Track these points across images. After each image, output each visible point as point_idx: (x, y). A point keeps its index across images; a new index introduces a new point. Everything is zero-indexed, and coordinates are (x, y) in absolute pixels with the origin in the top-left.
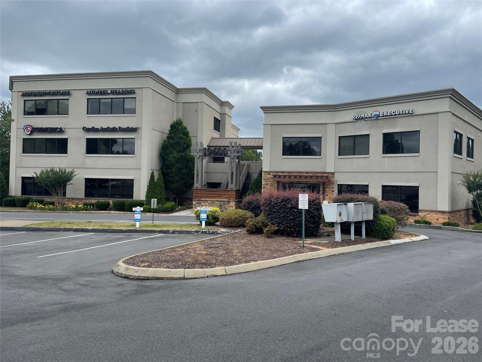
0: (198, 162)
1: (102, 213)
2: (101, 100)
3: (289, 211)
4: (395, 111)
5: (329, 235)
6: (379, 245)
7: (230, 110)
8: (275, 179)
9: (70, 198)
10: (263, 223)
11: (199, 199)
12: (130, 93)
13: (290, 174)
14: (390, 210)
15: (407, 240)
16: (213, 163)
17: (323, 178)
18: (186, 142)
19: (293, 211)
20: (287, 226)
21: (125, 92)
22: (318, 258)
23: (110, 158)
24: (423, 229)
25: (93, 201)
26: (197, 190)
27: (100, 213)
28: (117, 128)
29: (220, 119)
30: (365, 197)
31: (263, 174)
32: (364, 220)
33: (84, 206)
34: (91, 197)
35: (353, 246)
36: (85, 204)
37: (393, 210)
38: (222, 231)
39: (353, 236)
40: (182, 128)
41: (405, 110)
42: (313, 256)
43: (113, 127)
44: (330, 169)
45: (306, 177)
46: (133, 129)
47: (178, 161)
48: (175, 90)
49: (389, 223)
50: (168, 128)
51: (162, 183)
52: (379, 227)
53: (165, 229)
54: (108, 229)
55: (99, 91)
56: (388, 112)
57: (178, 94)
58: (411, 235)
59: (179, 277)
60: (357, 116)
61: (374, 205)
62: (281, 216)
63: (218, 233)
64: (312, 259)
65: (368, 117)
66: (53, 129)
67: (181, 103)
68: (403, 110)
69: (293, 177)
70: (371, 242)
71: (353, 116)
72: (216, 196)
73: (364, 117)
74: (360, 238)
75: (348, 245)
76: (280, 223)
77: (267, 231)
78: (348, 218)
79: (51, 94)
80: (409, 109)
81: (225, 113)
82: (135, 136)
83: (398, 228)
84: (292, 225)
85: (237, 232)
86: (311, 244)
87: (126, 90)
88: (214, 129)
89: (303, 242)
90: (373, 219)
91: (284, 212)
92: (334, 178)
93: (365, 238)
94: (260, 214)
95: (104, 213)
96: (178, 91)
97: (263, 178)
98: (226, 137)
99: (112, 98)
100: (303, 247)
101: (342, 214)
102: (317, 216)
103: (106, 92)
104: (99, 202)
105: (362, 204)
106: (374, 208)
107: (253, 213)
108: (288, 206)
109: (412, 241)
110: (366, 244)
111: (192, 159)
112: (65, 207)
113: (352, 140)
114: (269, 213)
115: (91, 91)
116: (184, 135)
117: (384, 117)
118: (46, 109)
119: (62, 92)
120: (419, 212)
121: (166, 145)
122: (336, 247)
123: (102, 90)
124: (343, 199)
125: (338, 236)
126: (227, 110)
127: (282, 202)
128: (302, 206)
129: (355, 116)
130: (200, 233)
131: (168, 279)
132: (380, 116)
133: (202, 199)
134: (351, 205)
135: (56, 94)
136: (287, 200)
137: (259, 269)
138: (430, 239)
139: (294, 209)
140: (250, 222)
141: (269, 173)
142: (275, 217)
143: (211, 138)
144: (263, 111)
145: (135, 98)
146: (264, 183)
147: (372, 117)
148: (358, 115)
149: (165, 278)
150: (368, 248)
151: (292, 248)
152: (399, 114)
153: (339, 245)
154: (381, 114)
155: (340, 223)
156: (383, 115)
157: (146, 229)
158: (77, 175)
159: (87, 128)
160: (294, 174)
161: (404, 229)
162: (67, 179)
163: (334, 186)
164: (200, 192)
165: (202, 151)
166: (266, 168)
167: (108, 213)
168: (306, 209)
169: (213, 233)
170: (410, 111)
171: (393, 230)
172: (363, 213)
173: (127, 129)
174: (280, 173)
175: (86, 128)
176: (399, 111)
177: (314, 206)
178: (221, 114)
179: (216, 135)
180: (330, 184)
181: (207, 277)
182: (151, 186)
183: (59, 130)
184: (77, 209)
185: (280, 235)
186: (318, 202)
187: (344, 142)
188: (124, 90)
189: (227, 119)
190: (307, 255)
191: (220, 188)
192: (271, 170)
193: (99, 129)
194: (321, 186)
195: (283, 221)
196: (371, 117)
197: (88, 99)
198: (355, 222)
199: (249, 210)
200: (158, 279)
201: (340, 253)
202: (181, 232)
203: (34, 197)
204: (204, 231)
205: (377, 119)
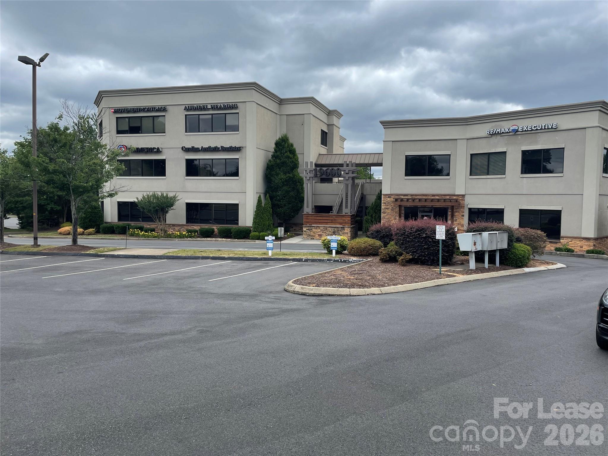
0: (309, 184)
1: (209, 241)
2: (201, 117)
3: (424, 241)
4: (536, 126)
5: (462, 264)
6: (512, 273)
7: (338, 119)
8: (396, 202)
9: (170, 225)
10: (396, 252)
11: (309, 226)
12: (232, 108)
13: (414, 197)
14: (526, 237)
15: (543, 268)
16: (321, 183)
17: (452, 201)
18: (293, 162)
19: (428, 240)
20: (421, 254)
21: (226, 107)
22: (455, 283)
23: (212, 181)
24: (563, 257)
25: (196, 227)
26: (307, 215)
27: (207, 241)
28: (219, 148)
29: (327, 131)
30: (500, 225)
31: (382, 197)
32: (498, 249)
33: (188, 233)
34: (193, 223)
35: (487, 273)
36: (189, 231)
37: (529, 238)
38: (354, 259)
39: (486, 265)
40: (288, 145)
41: (548, 124)
42: (450, 282)
43: (215, 147)
44: (459, 191)
45: (432, 200)
46: (236, 148)
47: (285, 183)
48: (278, 101)
49: (524, 251)
50: (272, 147)
51: (270, 207)
52: (513, 256)
53: (297, 257)
54: (243, 257)
55: (198, 107)
56: (528, 126)
57: (281, 105)
58: (548, 263)
59: (346, 295)
60: (492, 131)
61: (509, 233)
62: (415, 246)
63: (350, 262)
64: (450, 284)
65: (504, 132)
66: (150, 149)
67: (285, 115)
68: (546, 125)
69: (417, 200)
70: (505, 270)
71: (488, 131)
72: (328, 221)
73: (500, 132)
74: (494, 266)
75: (482, 273)
76: (415, 252)
77: (402, 260)
78: (482, 248)
79: (146, 110)
80: (553, 124)
81: (332, 124)
82: (239, 156)
83: (535, 257)
84: (426, 253)
85: (369, 261)
86: (446, 271)
87: (228, 105)
88: (321, 144)
89: (440, 270)
90: (507, 248)
91: (418, 242)
92: (464, 201)
93: (499, 266)
94: (389, 243)
95: (211, 241)
96: (281, 102)
97: (382, 201)
98: (334, 153)
99: (212, 114)
100: (439, 274)
101: (476, 243)
102: (451, 245)
103: (205, 108)
104: (203, 228)
105: (497, 233)
106: (509, 237)
107: (382, 242)
108: (423, 235)
109: (547, 269)
110: (499, 272)
111: (301, 180)
112: (169, 234)
113: (486, 158)
114: (403, 242)
115: (190, 107)
116: (290, 153)
117: (524, 133)
118: (140, 127)
119: (158, 109)
120: (561, 239)
121: (272, 165)
122: (471, 274)
123: (201, 105)
124: (477, 228)
125: (472, 264)
126: (335, 120)
127: (416, 232)
128: (439, 236)
129: (490, 131)
130: (332, 261)
131: (337, 296)
132: (519, 131)
133: (313, 225)
134: (485, 234)
135: (151, 110)
136: (421, 230)
137: (407, 290)
138: (567, 267)
139: (428, 238)
140: (383, 251)
141: (389, 196)
142: (409, 246)
143: (318, 154)
144: (383, 126)
145: (238, 113)
146: (384, 207)
147: (510, 132)
148: (494, 130)
149: (336, 295)
150: (502, 275)
151: (429, 274)
152: (541, 129)
153: (474, 273)
154: (520, 129)
155: (476, 252)
156: (522, 130)
157: (279, 257)
158: (180, 199)
159: (187, 148)
160: (418, 197)
161: (540, 257)
162: (170, 204)
163: (464, 210)
164: (311, 218)
165: (313, 172)
166: (386, 190)
167: (216, 241)
168: (443, 239)
169: (345, 261)
170: (554, 125)
171: (528, 259)
172: (497, 242)
173: (230, 149)
174: (402, 196)
175: (185, 148)
176: (541, 125)
177: (449, 236)
178: (328, 125)
179: (323, 150)
180: (460, 207)
181: (368, 295)
182: (258, 211)
183: (156, 150)
184: (181, 237)
185: (414, 264)
186: (453, 232)
187: (477, 161)
188: (226, 104)
189: (335, 129)
190: (445, 280)
191: (332, 213)
192: (392, 193)
193: (199, 148)
194: (449, 211)
195: (417, 250)
196: (508, 132)
197: (186, 115)
198: (489, 251)
199: (377, 239)
200: (329, 295)
201: (474, 279)
202: (313, 260)
203: (133, 224)
204: (335, 259)
205: (515, 134)
